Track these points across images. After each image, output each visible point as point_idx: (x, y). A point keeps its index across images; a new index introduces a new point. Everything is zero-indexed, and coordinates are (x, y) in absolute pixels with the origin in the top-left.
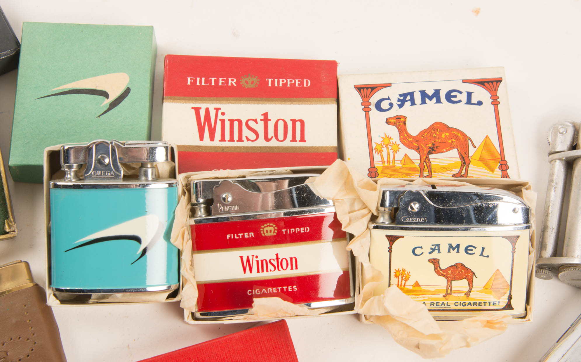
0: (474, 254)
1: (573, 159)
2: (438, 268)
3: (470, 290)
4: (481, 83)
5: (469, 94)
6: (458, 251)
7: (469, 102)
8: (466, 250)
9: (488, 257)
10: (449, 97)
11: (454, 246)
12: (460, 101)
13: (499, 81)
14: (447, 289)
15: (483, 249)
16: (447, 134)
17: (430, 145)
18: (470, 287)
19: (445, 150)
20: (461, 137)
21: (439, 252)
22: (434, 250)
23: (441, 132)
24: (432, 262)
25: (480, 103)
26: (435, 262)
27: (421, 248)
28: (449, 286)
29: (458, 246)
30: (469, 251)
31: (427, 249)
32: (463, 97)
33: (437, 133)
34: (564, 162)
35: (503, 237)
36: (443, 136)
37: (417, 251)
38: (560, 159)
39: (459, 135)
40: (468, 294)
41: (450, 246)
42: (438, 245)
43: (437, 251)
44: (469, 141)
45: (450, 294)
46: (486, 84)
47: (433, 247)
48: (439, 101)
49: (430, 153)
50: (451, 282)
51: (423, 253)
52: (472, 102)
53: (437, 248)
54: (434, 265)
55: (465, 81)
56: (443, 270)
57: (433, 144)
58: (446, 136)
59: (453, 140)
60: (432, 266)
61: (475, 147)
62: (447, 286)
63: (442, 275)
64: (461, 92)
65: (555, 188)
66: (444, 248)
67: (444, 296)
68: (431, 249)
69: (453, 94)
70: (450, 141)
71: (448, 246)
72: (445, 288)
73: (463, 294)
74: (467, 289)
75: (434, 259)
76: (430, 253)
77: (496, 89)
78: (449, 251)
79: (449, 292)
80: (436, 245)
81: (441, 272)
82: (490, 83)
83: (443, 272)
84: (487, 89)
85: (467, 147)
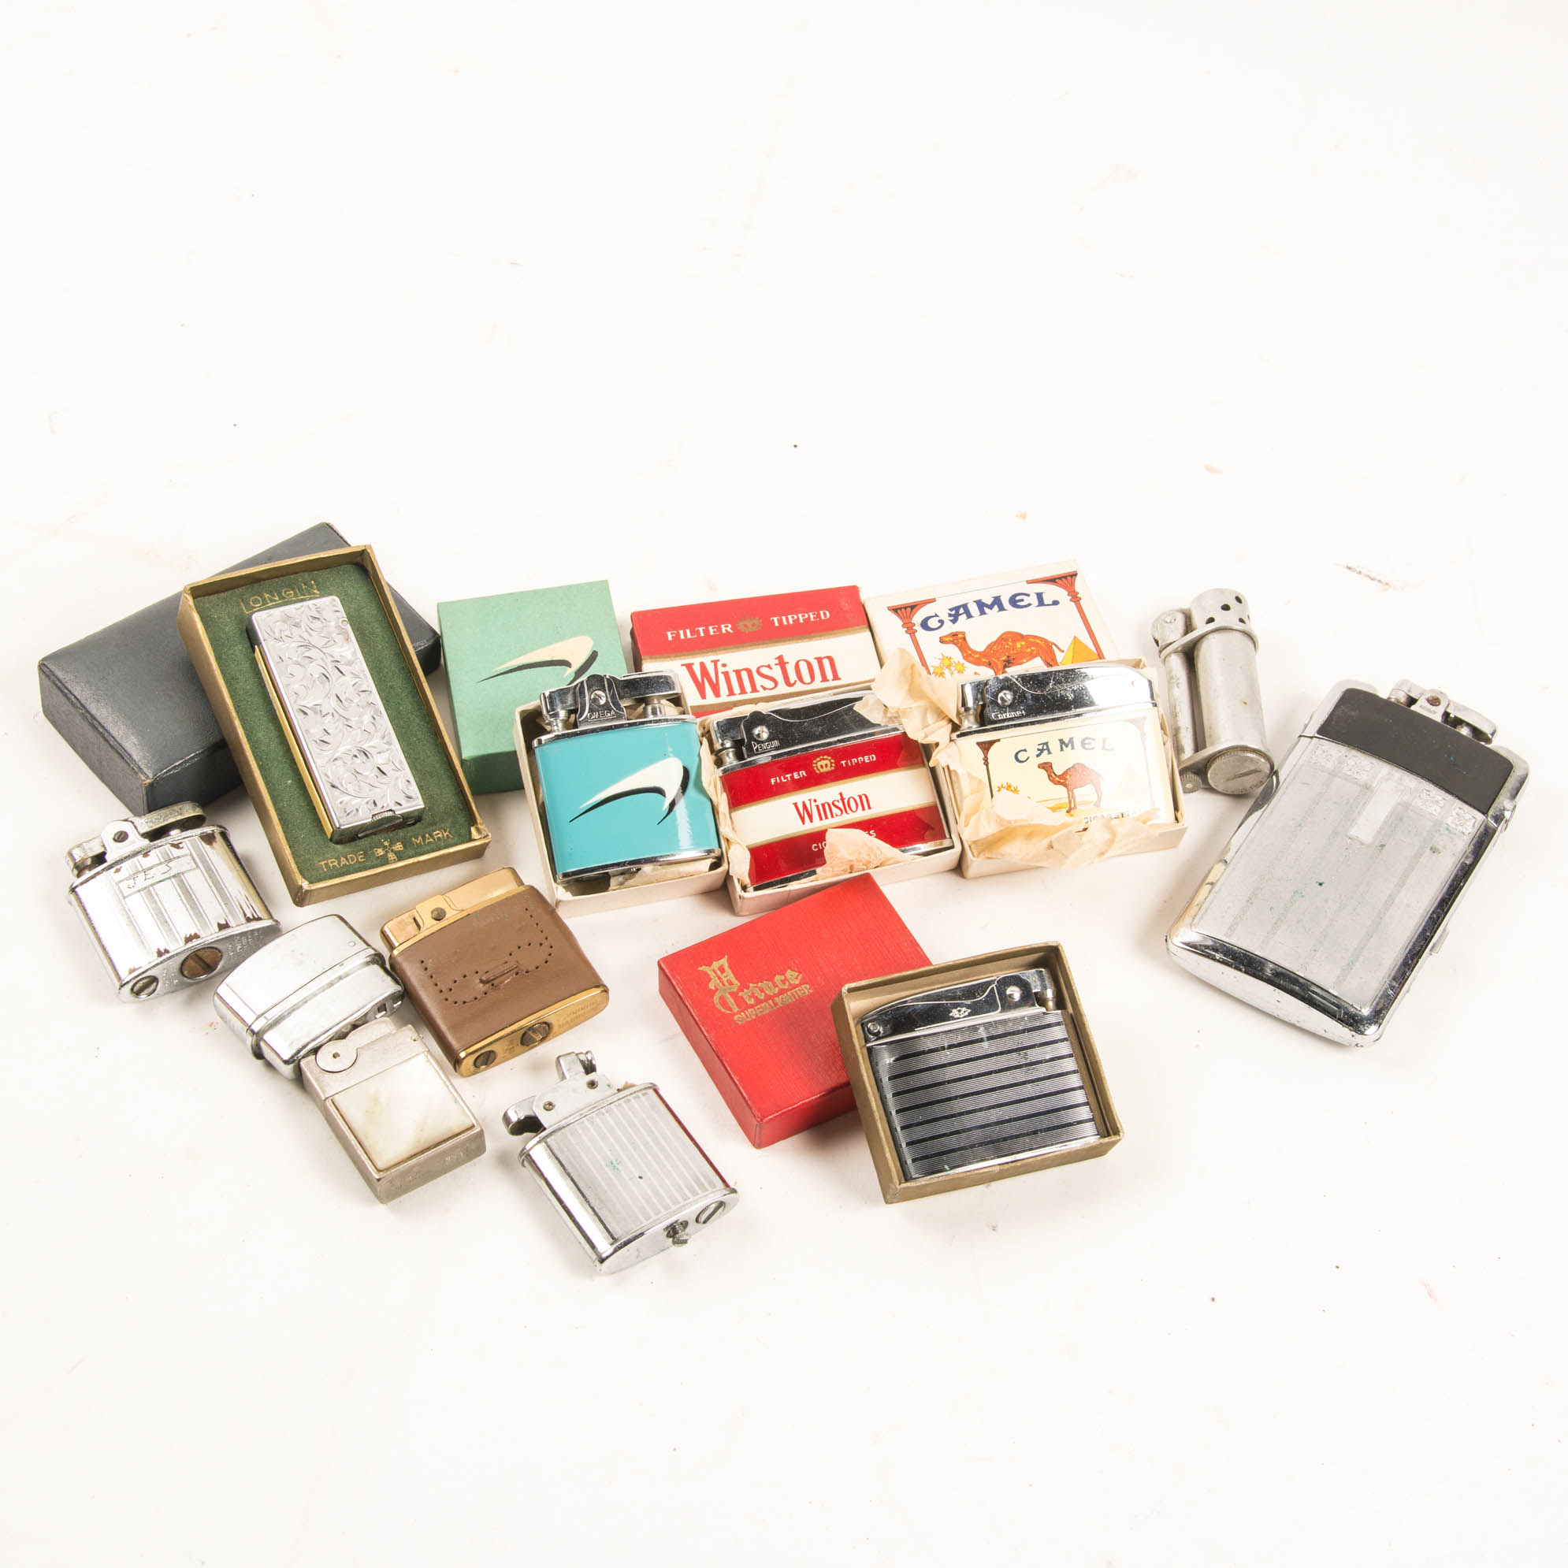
0: (1093, 748)
1: (1192, 645)
2: (1053, 775)
3: (1099, 798)
4: (1052, 580)
5: (1040, 596)
6: (1073, 748)
7: (1041, 603)
8: (1083, 744)
9: (1112, 750)
10: (1014, 602)
11: (1066, 742)
12: (1029, 605)
13: (1074, 575)
14: (1070, 802)
15: (1104, 741)
16: (1023, 643)
17: (1004, 658)
18: (1098, 794)
19: (1024, 661)
20: (1042, 643)
21: (1049, 753)
22: (1042, 751)
23: (1014, 642)
24: (1043, 768)
25: (1056, 603)
26: (1046, 767)
27: (1025, 750)
28: (1071, 797)
29: (1071, 740)
30: (1087, 746)
31: (1033, 751)
32: (1034, 600)
33: (1010, 643)
34: (1181, 655)
35: (1126, 721)
36: (1018, 645)
37: (1022, 756)
38: (1175, 652)
39: (1039, 641)
40: (1097, 805)
41: (1062, 742)
42: (1046, 744)
43: (1046, 752)
44: (1054, 646)
45: (1075, 808)
46: (1057, 580)
47: (1040, 747)
48: (1002, 608)
49: (1005, 667)
50: (1073, 793)
51: (1028, 758)
52: (1046, 603)
53: (1045, 747)
54: (1046, 771)
55: (1029, 582)
56: (1058, 777)
57: (1008, 657)
58: (1022, 645)
59: (1033, 648)
60: (1043, 773)
61: (1063, 651)
62: (1069, 797)
63: (1059, 783)
64: (1028, 595)
65: (1178, 684)
66: (1054, 746)
67: (1067, 812)
68: (1038, 750)
69: (1018, 598)
70: (1029, 650)
71: (1059, 742)
72: (1067, 800)
73: (1092, 805)
74: (1095, 798)
75: (1046, 763)
76: (1038, 756)
77: (1072, 584)
78: (1062, 750)
79: (1073, 806)
80: (1044, 744)
81: (1057, 779)
82: (1063, 579)
83: (1061, 779)
84: (1061, 586)
85: (1053, 653)
